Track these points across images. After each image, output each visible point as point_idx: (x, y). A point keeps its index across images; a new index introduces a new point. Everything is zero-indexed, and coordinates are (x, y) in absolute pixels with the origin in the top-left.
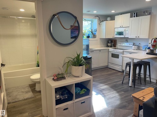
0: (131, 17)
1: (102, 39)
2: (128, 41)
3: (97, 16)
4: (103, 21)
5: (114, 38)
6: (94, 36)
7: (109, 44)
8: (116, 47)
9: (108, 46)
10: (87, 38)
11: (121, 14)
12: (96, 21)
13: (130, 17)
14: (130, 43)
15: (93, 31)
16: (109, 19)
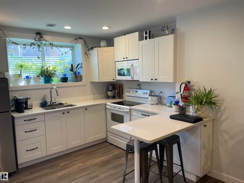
0: (141, 38)
1: (93, 83)
2: (142, 86)
3: (81, 38)
4: (92, 48)
5: (115, 80)
6: (77, 77)
7: (110, 93)
8: (122, 98)
9: (108, 97)
10: (63, 82)
11: (125, 33)
12: (79, 47)
14: (145, 91)
15: (75, 66)
16: (103, 43)
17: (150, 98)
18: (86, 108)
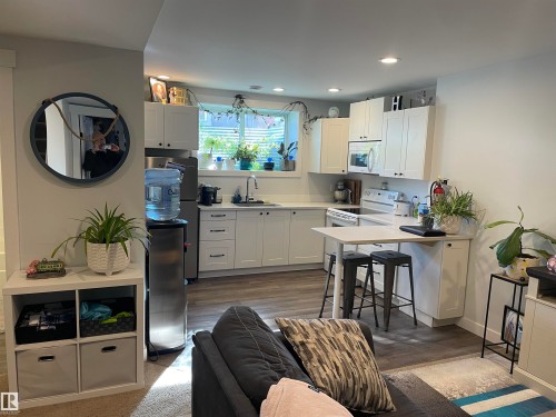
1: (312, 175)
2: (390, 186)
3: (299, 102)
4: (316, 119)
5: (346, 173)
6: (289, 164)
7: (338, 194)
8: (359, 204)
9: (335, 201)
10: (266, 169)
11: (368, 97)
12: (296, 116)
13: (385, 110)
14: (393, 194)
15: (286, 147)
16: (332, 112)
17: (395, 204)
18: (294, 211)
